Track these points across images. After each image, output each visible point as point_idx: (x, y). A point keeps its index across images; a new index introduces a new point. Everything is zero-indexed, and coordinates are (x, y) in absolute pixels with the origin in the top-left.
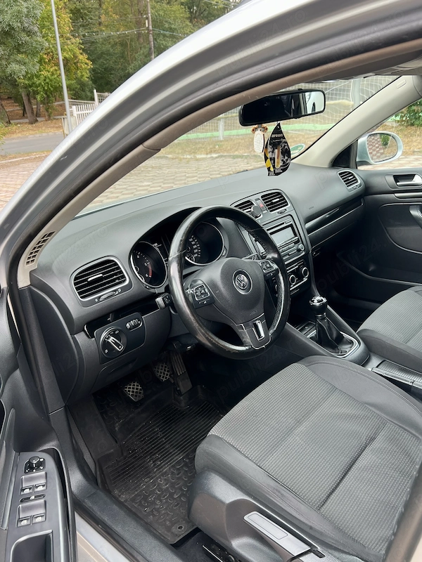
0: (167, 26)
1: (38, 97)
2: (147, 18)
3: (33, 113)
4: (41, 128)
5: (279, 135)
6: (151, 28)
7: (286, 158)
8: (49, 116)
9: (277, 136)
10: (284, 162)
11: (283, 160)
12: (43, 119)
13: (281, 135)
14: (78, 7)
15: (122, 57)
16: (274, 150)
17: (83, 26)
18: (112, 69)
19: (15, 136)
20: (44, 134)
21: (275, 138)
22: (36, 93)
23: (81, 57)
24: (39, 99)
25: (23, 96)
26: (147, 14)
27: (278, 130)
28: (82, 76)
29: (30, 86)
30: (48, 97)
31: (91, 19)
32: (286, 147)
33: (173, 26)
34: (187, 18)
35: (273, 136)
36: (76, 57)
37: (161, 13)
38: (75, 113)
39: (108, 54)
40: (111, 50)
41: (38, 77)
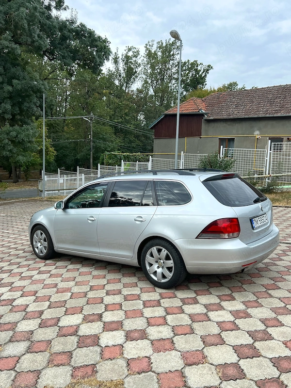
0: (101, 136)
1: (22, 169)
2: (90, 134)
3: (16, 176)
4: (21, 185)
6: (92, 139)
8: (27, 179)
12: (22, 180)
14: (52, 123)
15: (74, 150)
17: (54, 133)
18: (68, 155)
20: (23, 189)
22: (21, 166)
23: (51, 149)
24: (22, 170)
25: (13, 167)
26: (91, 132)
28: (50, 158)
30: (28, 168)
31: (59, 129)
33: (105, 137)
34: (113, 133)
36: (47, 149)
37: (99, 130)
38: (46, 179)
39: (66, 147)
40: (68, 146)
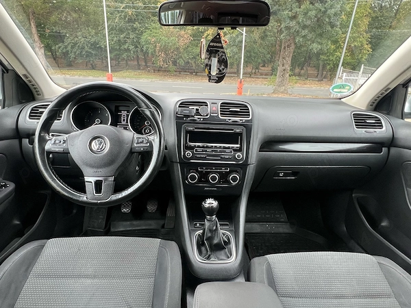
1: (328, 67)
3: (322, 75)
4: (323, 84)
5: (218, 45)
7: (223, 67)
9: (215, 44)
10: (220, 71)
11: (219, 69)
13: (220, 45)
16: (210, 57)
19: (305, 86)
21: (213, 47)
22: (328, 64)
25: (320, 65)
27: (217, 39)
29: (326, 60)
30: (334, 67)
31: (385, 23)
32: (223, 57)
35: (211, 44)
36: (362, 46)
38: (344, 77)
41: (333, 56)
